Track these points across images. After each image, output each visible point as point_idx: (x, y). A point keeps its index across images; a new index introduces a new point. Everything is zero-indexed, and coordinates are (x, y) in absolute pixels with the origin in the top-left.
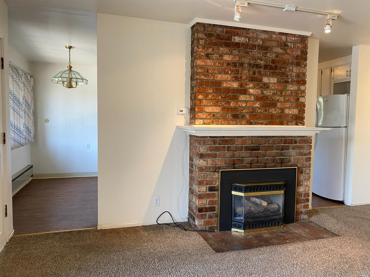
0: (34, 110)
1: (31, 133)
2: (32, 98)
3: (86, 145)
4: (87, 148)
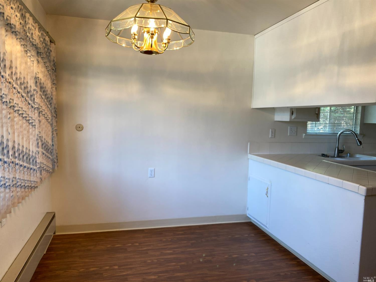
3: (149, 171)
4: (150, 177)
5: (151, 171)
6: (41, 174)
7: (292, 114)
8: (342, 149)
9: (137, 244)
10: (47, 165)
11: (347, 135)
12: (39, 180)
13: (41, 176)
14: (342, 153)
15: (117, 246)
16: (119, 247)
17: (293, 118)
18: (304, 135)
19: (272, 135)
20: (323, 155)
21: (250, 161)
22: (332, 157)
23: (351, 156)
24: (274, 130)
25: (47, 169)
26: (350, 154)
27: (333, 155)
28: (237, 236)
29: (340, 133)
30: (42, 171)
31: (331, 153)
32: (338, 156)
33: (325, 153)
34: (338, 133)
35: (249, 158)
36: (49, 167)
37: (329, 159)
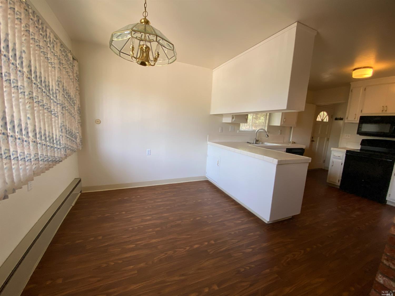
0: (80, 106)
1: (76, 138)
2: (77, 90)
3: (147, 151)
4: (147, 155)
5: (149, 151)
6: (66, 152)
7: (233, 118)
8: (258, 140)
9: (139, 197)
10: (71, 146)
11: (261, 132)
12: (64, 156)
13: (65, 153)
14: (258, 141)
15: (126, 198)
16: (126, 199)
17: (233, 121)
18: (238, 131)
19: (221, 131)
20: (248, 143)
21: (209, 146)
22: (252, 144)
23: (262, 143)
24: (222, 128)
25: (71, 149)
26: (261, 142)
27: (253, 143)
28: (200, 189)
29: (257, 130)
30: (67, 150)
31: (252, 142)
32: (256, 143)
33: (249, 142)
34: (256, 131)
35: (208, 143)
36: (73, 147)
37: (251, 144)
